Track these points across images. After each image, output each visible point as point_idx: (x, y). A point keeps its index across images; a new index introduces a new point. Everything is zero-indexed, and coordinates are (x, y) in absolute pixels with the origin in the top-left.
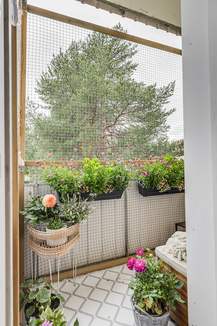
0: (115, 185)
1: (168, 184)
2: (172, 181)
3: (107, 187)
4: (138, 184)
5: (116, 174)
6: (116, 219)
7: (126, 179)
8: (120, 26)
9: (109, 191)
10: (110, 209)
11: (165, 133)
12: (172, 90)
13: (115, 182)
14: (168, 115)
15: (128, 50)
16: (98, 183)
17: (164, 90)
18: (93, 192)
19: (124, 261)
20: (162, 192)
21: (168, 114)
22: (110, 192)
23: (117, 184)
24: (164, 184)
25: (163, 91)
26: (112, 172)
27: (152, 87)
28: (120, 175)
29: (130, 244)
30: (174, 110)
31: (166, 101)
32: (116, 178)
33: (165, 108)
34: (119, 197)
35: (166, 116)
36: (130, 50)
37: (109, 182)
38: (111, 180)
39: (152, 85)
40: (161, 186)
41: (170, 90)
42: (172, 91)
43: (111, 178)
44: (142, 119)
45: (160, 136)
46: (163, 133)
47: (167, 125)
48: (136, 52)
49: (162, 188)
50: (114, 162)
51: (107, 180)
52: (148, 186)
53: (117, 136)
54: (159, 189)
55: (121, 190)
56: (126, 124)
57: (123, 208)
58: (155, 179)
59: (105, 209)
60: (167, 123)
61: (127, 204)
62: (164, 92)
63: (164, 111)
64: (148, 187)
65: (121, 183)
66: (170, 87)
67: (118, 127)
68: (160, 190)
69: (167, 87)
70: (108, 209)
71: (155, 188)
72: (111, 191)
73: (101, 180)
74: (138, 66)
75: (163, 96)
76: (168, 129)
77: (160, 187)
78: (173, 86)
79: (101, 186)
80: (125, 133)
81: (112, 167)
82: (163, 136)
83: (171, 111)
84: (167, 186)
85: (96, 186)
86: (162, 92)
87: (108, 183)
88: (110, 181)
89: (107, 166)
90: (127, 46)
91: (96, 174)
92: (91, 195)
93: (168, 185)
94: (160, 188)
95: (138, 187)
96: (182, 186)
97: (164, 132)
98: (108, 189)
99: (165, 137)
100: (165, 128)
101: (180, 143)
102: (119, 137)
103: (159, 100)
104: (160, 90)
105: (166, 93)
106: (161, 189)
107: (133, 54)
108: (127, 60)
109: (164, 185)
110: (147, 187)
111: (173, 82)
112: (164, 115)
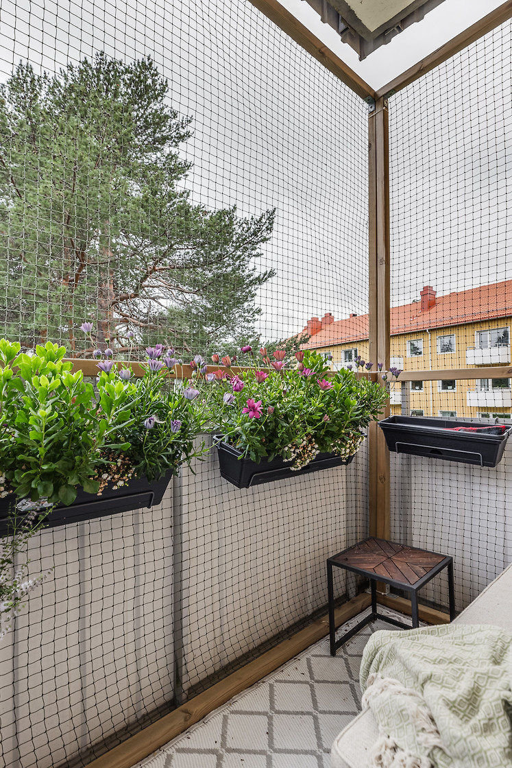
0: (138, 458)
1: (316, 443)
2: (328, 433)
3: (103, 468)
4: (221, 445)
5: (143, 412)
6: (142, 580)
7: (184, 429)
8: (151, 64)
9: (112, 483)
10: (118, 544)
11: (251, 325)
12: (270, 229)
13: (138, 446)
14: (260, 284)
15: (170, 126)
16: (56, 452)
17: (253, 227)
18: (33, 495)
19: (172, 728)
20: (300, 468)
21: (260, 280)
22: (115, 488)
23: (145, 453)
24: (305, 442)
25: (249, 229)
26: (125, 399)
27: (228, 213)
28: (162, 416)
29: (189, 658)
30: (271, 274)
31: (254, 253)
32: (142, 429)
33: (255, 266)
34: (153, 499)
35: (256, 284)
36: (175, 126)
37: (113, 446)
38: (122, 439)
39: (227, 209)
40: (297, 451)
41: (264, 228)
42: (269, 232)
43: (121, 429)
44: (200, 287)
45: (240, 331)
46: (246, 324)
47: (255, 308)
48: (188, 135)
49: (299, 456)
50: (135, 368)
51: (100, 437)
52: (256, 452)
53: (142, 324)
54: (290, 459)
55: (163, 475)
56: (162, 298)
57: (168, 533)
58: (282, 427)
59: (96, 550)
60: (257, 302)
61: (181, 519)
62: (252, 230)
63: (252, 272)
64: (257, 457)
65: (167, 450)
66: (264, 220)
67: (142, 305)
68: (293, 463)
69: (258, 220)
70: (107, 547)
71: (280, 458)
72: (121, 483)
73: (72, 438)
74: (192, 168)
75: (250, 239)
76: (257, 316)
77: (294, 452)
78: (271, 221)
79: (71, 465)
80: (161, 319)
81: (125, 380)
82: (247, 332)
83: (265, 275)
84: (313, 448)
85: (45, 467)
86: (248, 231)
87: (107, 453)
88: (117, 441)
89: (104, 375)
90: (166, 117)
91: (43, 412)
92: (26, 505)
93: (316, 446)
94: (294, 456)
95: (217, 454)
96: (350, 444)
97: (248, 321)
98: (105, 476)
99: (250, 334)
100: (251, 312)
101: (284, 345)
102: (146, 327)
103: (240, 246)
104: (244, 225)
105: (255, 234)
106: (294, 460)
107: (181, 138)
108: (167, 149)
109: (304, 448)
110: (253, 457)
111: (271, 209)
112: (251, 282)
